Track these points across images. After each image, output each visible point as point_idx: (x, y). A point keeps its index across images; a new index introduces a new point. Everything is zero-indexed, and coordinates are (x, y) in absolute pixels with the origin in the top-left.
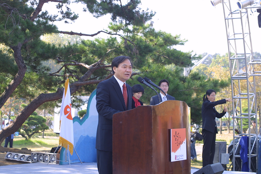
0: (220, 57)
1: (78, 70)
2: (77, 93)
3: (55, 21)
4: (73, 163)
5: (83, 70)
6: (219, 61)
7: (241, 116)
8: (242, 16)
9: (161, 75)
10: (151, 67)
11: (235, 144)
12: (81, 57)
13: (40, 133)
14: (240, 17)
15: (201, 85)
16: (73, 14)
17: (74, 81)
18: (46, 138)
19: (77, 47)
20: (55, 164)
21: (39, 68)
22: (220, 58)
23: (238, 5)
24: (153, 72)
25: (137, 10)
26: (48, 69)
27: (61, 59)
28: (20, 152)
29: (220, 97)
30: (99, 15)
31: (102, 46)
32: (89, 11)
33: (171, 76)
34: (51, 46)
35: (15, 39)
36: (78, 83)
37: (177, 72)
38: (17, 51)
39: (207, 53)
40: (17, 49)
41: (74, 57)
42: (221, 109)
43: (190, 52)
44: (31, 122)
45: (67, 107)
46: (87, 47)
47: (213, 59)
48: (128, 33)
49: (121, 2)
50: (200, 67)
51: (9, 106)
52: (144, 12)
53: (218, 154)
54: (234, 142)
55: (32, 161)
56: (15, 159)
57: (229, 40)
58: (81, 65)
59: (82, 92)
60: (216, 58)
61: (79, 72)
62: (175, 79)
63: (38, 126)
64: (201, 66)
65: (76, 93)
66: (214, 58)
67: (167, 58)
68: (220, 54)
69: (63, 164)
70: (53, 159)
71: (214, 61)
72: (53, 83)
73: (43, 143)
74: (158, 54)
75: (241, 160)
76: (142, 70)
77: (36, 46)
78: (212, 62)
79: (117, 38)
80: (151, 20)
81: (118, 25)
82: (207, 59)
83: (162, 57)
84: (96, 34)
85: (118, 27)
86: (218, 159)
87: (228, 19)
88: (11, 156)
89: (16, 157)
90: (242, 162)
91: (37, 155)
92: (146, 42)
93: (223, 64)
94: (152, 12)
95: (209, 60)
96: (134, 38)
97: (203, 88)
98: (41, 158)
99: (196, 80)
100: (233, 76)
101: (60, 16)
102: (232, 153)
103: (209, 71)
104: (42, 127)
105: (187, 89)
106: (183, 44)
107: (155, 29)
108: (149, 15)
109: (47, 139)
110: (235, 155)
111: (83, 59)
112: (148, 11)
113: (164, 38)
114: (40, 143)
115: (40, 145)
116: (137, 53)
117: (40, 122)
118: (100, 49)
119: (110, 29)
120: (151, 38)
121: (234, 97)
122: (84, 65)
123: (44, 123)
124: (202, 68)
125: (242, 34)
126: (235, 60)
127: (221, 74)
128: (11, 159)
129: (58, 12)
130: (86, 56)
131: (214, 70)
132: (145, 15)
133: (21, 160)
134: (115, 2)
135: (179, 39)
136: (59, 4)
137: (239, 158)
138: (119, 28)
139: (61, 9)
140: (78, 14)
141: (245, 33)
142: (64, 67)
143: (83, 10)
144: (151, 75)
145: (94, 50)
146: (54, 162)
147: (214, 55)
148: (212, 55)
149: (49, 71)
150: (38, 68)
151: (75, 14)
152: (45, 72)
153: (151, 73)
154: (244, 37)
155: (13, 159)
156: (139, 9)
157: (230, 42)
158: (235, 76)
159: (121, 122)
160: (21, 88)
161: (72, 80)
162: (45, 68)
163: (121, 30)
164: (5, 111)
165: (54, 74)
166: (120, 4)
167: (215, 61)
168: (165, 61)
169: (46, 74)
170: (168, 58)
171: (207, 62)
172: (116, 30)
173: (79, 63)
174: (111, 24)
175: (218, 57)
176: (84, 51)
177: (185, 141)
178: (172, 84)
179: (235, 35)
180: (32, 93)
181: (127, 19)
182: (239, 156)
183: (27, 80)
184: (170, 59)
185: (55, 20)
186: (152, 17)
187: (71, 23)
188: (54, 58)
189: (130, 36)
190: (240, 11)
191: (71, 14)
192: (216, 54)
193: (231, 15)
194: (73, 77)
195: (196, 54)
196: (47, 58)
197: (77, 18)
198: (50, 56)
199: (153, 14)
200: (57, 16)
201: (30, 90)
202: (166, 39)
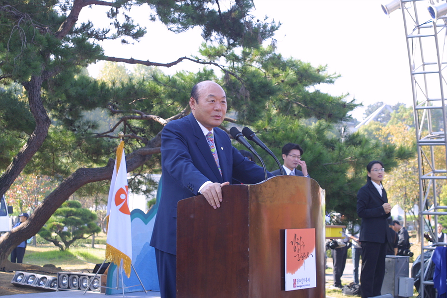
0: (405, 109)
1: (148, 127)
2: (146, 168)
3: (104, 40)
4: (130, 291)
5: (155, 127)
6: (404, 117)
7: (435, 211)
8: (437, 32)
9: (292, 136)
10: (274, 122)
11: (425, 262)
12: (153, 105)
13: (85, 238)
14: (434, 34)
15: (361, 154)
16: (137, 28)
17: (140, 147)
18: (97, 249)
19: (144, 86)
20: (99, 293)
21: (79, 124)
22: (406, 112)
23: (430, 12)
24: (277, 132)
25: (247, 20)
26: (94, 126)
27: (117, 108)
28: (40, 271)
29: (404, 178)
30: (181, 29)
31: (187, 85)
32: (161, 20)
33: (308, 139)
34: (100, 84)
35: (25, 69)
36: (145, 149)
37: (320, 131)
38: (33, 92)
39: (382, 103)
40: (33, 88)
41: (139, 105)
42: (405, 199)
43: (344, 95)
44: (70, 220)
45: (121, 191)
46: (161, 86)
47: (393, 113)
48: (235, 63)
49: (219, 6)
50: (370, 126)
51: (34, 191)
52: (260, 22)
53: (394, 279)
54: (423, 257)
55: (59, 287)
56: (29, 284)
57: (413, 74)
58: (152, 118)
59: (154, 167)
60: (399, 110)
61: (148, 131)
62: (315, 143)
63: (81, 226)
64: (372, 124)
65: (144, 169)
66: (395, 111)
67: (303, 105)
68: (405, 105)
69: (112, 293)
70: (95, 284)
71: (395, 117)
72: (103, 151)
73: (91, 257)
74: (287, 98)
75: (435, 290)
76: (258, 126)
77: (65, 81)
78: (392, 118)
79: (214, 71)
80: (273, 37)
81: (216, 48)
82: (383, 112)
83: (295, 105)
84: (175, 63)
85: (216, 51)
86: (393, 287)
87: (412, 37)
88: (22, 278)
89: (30, 281)
90: (437, 294)
91: (67, 276)
92: (265, 77)
93: (410, 121)
94: (274, 22)
95: (386, 114)
96: (244, 71)
97: (366, 160)
98: (74, 283)
99: (354, 145)
100: (420, 139)
101: (114, 31)
102: (420, 277)
103: (385, 132)
104: (88, 229)
105: (337, 161)
106: (331, 82)
107: (281, 54)
108: (269, 27)
109: (99, 249)
110: (425, 280)
111: (156, 108)
112: (268, 21)
113: (298, 70)
114: (85, 256)
115: (85, 260)
116: (246, 97)
117: (86, 219)
118: (184, 91)
119: (203, 55)
120: (276, 70)
121: (423, 177)
122: (157, 119)
123: (93, 222)
124: (373, 129)
125: (438, 65)
126: (425, 110)
127: (406, 138)
128: (23, 284)
129: (111, 24)
130: (160, 103)
131: (393, 132)
132: (262, 29)
133: (40, 286)
134: (209, 6)
135: (325, 72)
136: (112, 10)
137: (431, 286)
138: (219, 54)
139: (114, 18)
140: (146, 28)
141: (443, 63)
142: (123, 122)
143: (150, 18)
144: (273, 137)
145: (174, 92)
146: (96, 290)
147: (394, 105)
148: (392, 107)
149: (96, 128)
150: (77, 124)
151: (140, 29)
152: (90, 130)
153: (274, 133)
154: (442, 69)
155: (26, 284)
156: (250, 18)
157: (416, 79)
158: (425, 139)
159: (192, 216)
160: (46, 159)
161: (136, 146)
162: (89, 124)
163: (222, 57)
164: (29, 200)
165: (104, 135)
166: (217, 10)
167: (397, 116)
168: (299, 112)
169: (91, 134)
170: (306, 105)
171: (382, 117)
172: (212, 56)
173: (149, 114)
174: (205, 46)
175: (402, 110)
176: (156, 94)
177: (314, 253)
178: (310, 152)
179: (425, 66)
180: (66, 167)
181: (230, 36)
182: (431, 283)
183: (55, 143)
184: (308, 108)
185: (105, 38)
186: (274, 32)
187: (133, 44)
188: (104, 106)
189: (238, 67)
190: (434, 22)
191: (133, 27)
192: (399, 104)
193: (417, 29)
194: (138, 141)
195: (354, 100)
196: (91, 106)
197: (144, 35)
198: (96, 101)
199: (277, 26)
200: (109, 30)
201: (64, 163)
202: (302, 72)
